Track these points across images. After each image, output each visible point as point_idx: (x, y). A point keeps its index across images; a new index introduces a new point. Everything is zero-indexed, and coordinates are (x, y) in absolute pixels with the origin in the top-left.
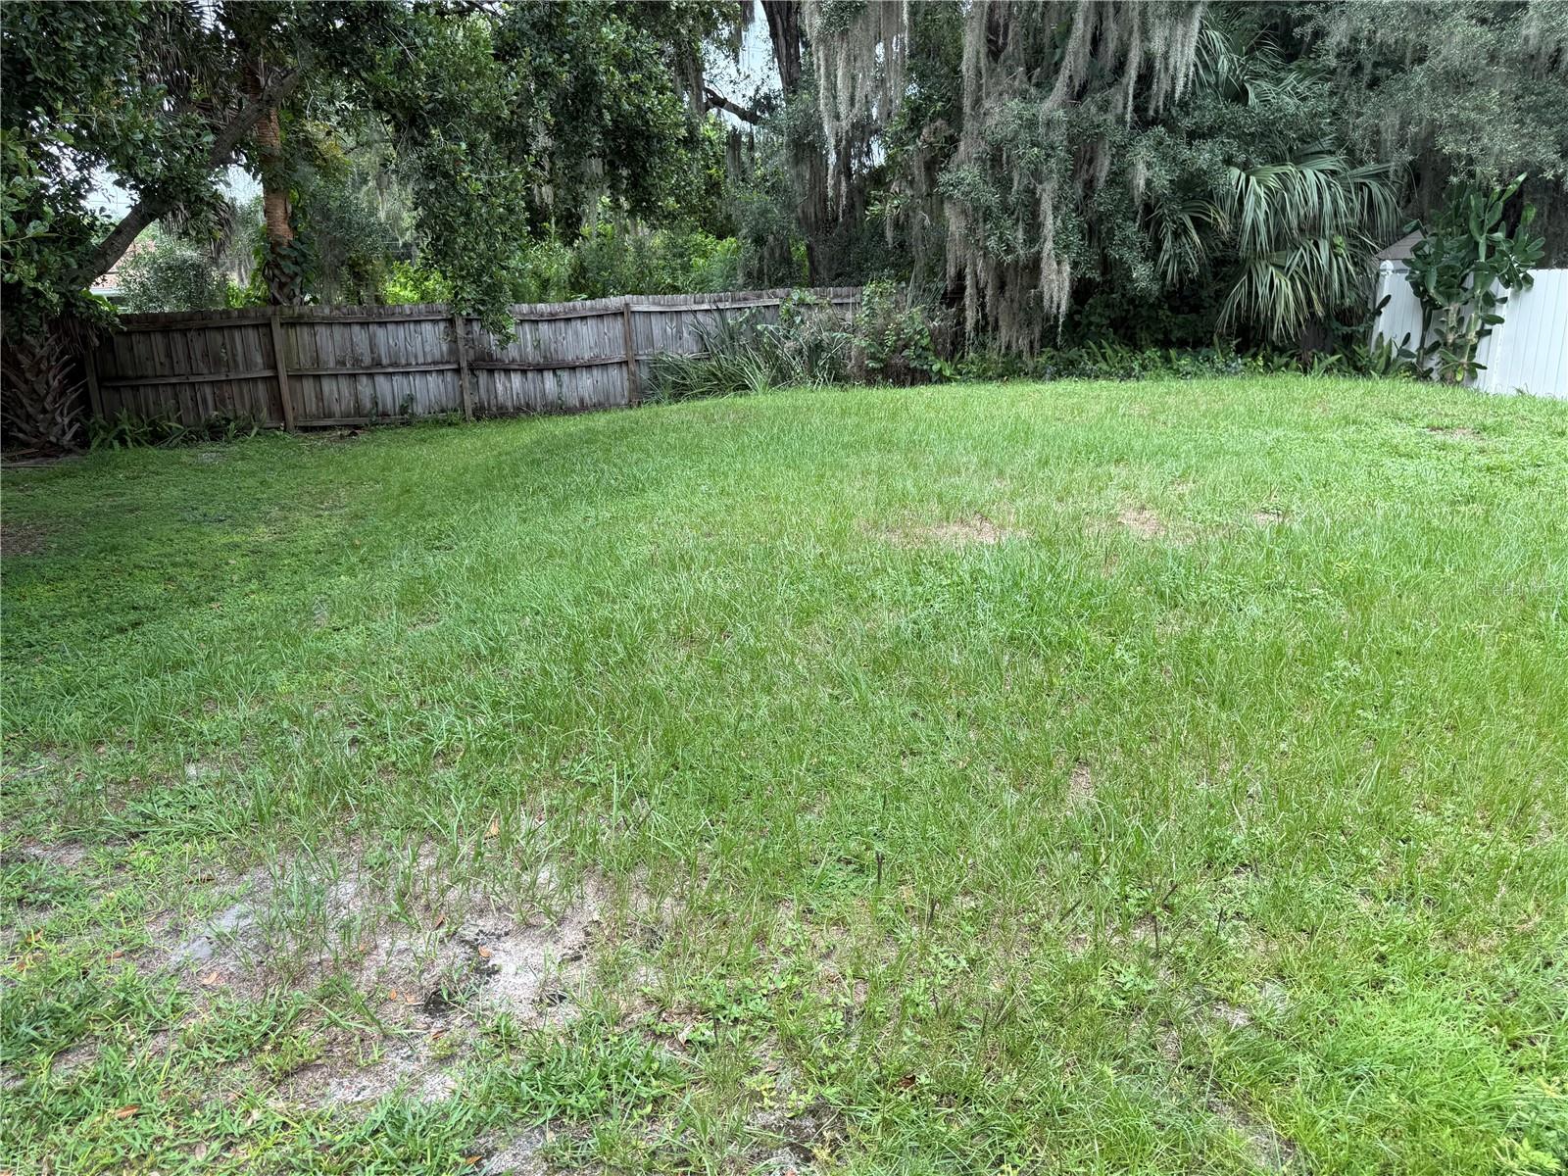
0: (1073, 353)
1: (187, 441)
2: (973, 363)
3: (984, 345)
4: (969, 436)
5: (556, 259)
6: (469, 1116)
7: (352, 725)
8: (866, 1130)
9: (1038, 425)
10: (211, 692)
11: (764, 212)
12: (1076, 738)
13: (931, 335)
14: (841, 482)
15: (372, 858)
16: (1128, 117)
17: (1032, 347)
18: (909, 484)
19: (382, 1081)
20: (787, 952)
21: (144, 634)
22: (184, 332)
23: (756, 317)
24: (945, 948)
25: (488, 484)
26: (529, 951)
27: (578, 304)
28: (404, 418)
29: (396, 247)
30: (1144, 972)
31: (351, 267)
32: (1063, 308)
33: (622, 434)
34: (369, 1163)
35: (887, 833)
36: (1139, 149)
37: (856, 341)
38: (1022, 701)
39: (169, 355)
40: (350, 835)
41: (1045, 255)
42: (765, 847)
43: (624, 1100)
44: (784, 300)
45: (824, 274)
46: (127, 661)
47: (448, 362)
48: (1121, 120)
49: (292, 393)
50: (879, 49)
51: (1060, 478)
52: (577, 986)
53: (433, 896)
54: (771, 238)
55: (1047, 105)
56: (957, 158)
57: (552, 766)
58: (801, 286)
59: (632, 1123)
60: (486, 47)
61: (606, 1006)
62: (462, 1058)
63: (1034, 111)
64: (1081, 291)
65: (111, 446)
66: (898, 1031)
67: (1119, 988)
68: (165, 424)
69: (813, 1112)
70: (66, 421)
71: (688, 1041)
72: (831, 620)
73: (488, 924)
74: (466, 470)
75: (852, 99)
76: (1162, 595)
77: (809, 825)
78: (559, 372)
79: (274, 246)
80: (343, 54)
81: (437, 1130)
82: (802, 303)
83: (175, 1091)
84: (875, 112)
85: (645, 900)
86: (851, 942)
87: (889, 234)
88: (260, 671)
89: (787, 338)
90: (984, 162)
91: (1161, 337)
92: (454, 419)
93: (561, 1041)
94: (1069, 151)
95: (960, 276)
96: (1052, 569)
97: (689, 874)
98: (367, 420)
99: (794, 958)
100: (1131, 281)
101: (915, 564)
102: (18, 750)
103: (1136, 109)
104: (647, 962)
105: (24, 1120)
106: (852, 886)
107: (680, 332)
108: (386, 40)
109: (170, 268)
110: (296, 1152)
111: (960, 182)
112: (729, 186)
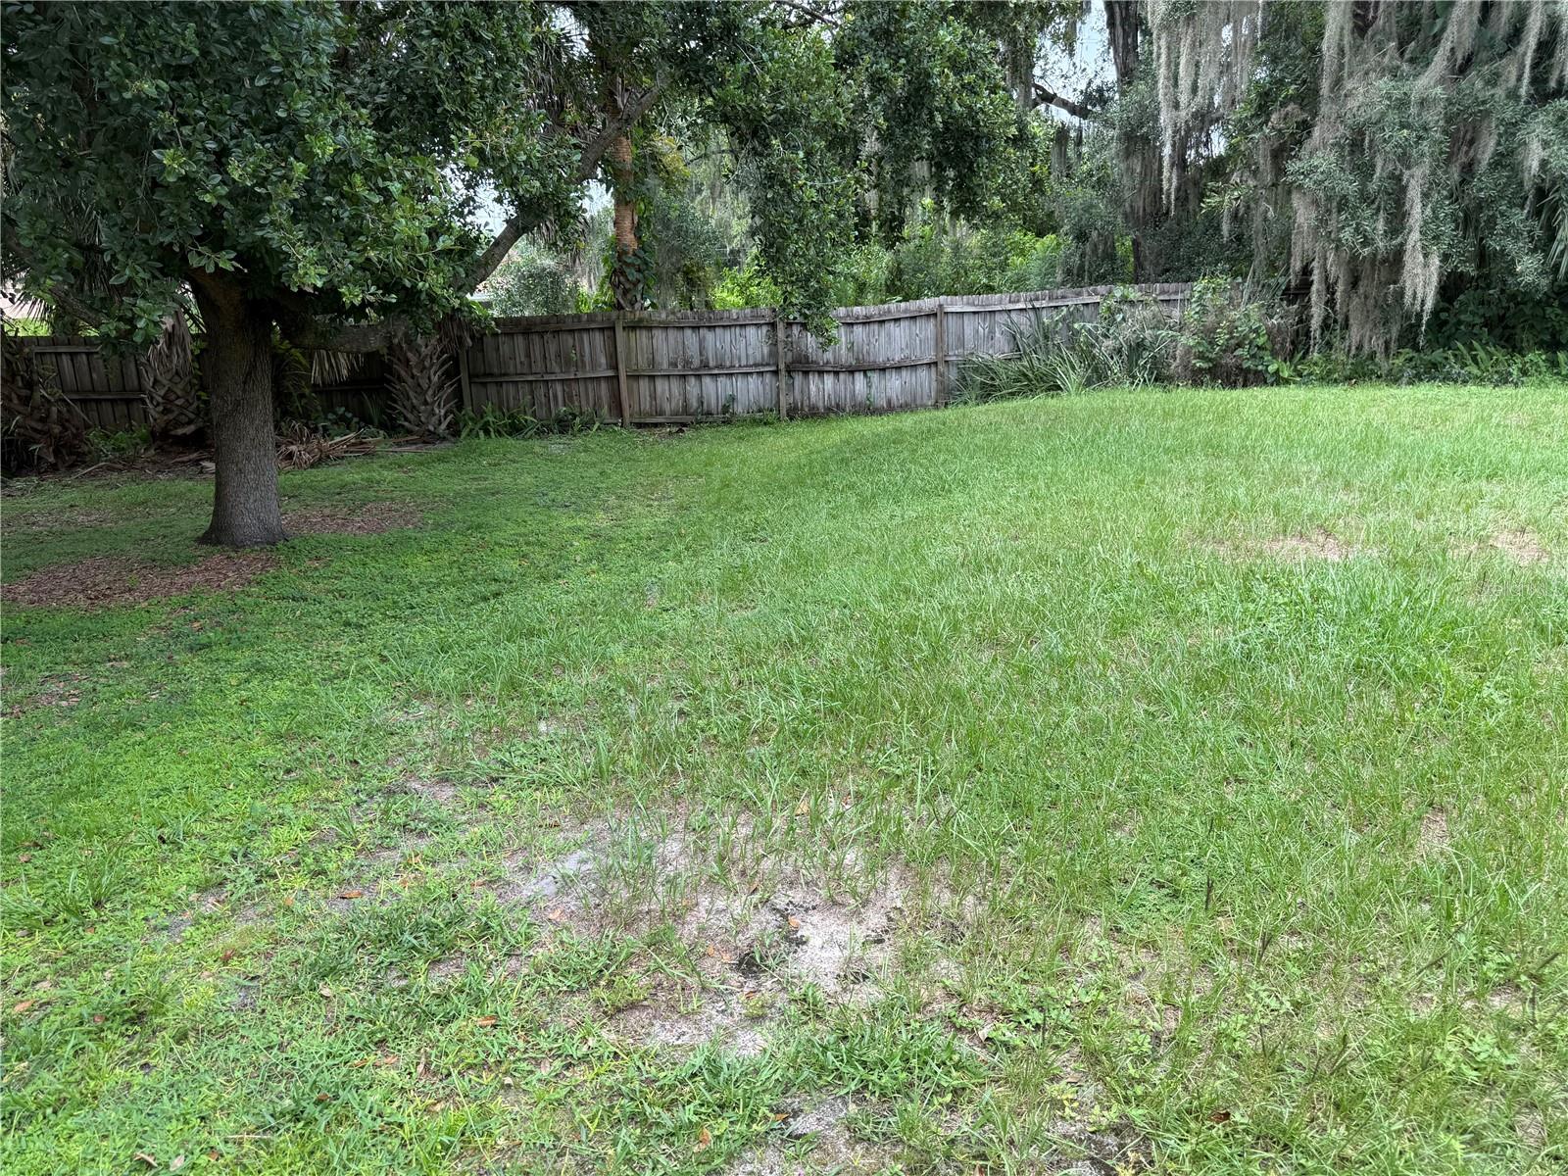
0: (1437, 355)
1: (540, 433)
2: (1315, 364)
3: (1329, 345)
4: (1311, 443)
5: (875, 262)
6: (777, 1076)
7: (680, 697)
8: (1173, 1158)
9: (1394, 434)
10: (560, 659)
11: (1088, 208)
12: (1431, 782)
13: (1269, 333)
14: (1162, 488)
15: (695, 822)
16: (1523, 91)
17: (1387, 348)
18: (1241, 491)
19: (699, 1030)
20: (1092, 967)
21: (503, 604)
22: (541, 334)
23: (1074, 314)
24: (1266, 986)
25: (800, 482)
26: (834, 928)
27: (893, 306)
28: (725, 417)
29: (724, 254)
30: (1502, 1044)
31: (686, 273)
32: (1429, 305)
33: (929, 434)
34: (689, 1102)
35: (1205, 860)
36: (1533, 126)
37: (1183, 340)
38: (1368, 734)
39: (528, 356)
40: (677, 798)
41: (1409, 247)
42: (1072, 859)
43: (926, 1085)
44: (1105, 297)
45: (1149, 268)
46: (489, 626)
47: (768, 365)
48: (1513, 95)
49: (630, 392)
50: (1227, 33)
51: (1420, 492)
52: (880, 968)
53: (748, 862)
54: (1095, 234)
55: (1423, 81)
56: (1308, 145)
57: (858, 754)
58: (1124, 282)
59: (931, 1109)
60: (828, 57)
61: (908, 992)
62: (771, 1019)
63: (1406, 89)
64: (1450, 287)
65: (477, 436)
66: (1210, 1063)
67: (1470, 1057)
68: (522, 418)
69: (1117, 1131)
70: (443, 412)
71: (988, 1039)
72: (1149, 633)
73: (798, 896)
74: (780, 467)
75: (1194, 90)
76: (1543, 630)
77: (1119, 843)
78: (869, 374)
79: (621, 254)
80: (697, 72)
81: (748, 1083)
82: (1124, 300)
83: (525, 1010)
84: (1217, 100)
85: (947, 895)
86: (1162, 967)
87: (1225, 228)
88: (602, 642)
89: (1106, 336)
90: (1342, 147)
91: (1547, 338)
92: (770, 419)
93: (865, 1018)
94: (1445, 132)
95: (1306, 271)
96: (1409, 593)
97: (992, 875)
98: (692, 418)
99: (1099, 974)
100: (1513, 273)
101: (1245, 579)
102: (402, 697)
103: (1534, 81)
104: (947, 955)
105: (406, 1015)
106: (1164, 910)
107: (992, 332)
108: (735, 55)
109: (531, 276)
110: (626, 1081)
111: (1313, 169)
112: (1052, 184)
